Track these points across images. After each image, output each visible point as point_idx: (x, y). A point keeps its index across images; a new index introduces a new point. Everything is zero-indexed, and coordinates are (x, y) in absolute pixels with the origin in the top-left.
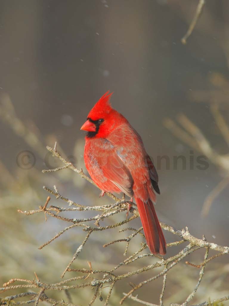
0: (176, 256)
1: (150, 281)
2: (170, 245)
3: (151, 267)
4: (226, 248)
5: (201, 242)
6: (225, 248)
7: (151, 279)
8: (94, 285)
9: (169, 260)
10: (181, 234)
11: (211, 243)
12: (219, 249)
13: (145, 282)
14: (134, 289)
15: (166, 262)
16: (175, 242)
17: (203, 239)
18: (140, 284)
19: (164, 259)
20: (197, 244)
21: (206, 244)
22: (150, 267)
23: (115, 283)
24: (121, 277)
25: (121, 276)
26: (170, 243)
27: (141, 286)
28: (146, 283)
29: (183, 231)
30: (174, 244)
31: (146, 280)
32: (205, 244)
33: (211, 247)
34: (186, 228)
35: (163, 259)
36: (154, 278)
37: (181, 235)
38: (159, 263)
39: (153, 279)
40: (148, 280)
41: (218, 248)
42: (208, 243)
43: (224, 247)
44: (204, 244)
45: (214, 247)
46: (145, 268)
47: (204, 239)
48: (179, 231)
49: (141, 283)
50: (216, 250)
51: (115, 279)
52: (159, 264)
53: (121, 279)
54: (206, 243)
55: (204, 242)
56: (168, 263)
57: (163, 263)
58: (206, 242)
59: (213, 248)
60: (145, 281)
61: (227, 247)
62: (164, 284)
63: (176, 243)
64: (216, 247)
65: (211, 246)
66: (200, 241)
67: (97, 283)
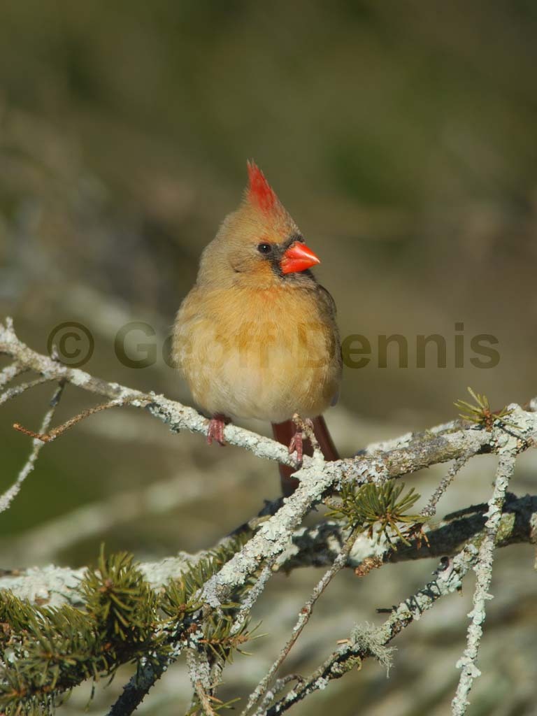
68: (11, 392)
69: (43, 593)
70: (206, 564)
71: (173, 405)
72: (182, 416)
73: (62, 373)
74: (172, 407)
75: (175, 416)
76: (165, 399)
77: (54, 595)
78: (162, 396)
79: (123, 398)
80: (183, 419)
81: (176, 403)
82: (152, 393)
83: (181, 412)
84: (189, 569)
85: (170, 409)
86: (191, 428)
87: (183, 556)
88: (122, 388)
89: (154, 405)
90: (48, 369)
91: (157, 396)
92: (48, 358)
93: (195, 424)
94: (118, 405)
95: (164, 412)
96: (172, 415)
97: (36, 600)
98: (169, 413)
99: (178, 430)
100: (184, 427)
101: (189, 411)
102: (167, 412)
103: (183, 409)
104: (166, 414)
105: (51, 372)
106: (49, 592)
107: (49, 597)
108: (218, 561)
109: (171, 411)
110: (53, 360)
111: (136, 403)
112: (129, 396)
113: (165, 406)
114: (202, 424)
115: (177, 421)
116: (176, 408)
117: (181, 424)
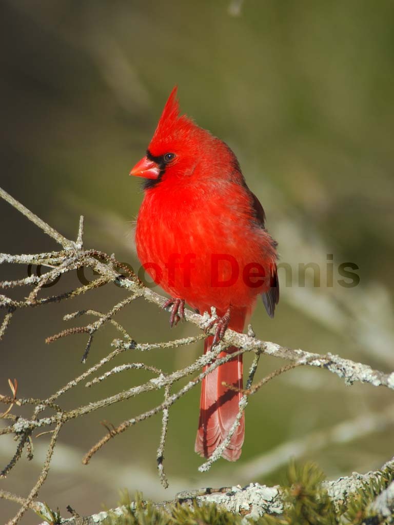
0: (190, 367)
1: (141, 420)
2: (174, 345)
3: (138, 391)
4: (299, 352)
5: (244, 339)
6: (296, 353)
7: (143, 416)
8: (20, 430)
9: (175, 375)
10: (200, 322)
11: (268, 341)
12: (282, 355)
13: (133, 420)
14: (109, 435)
15: (167, 380)
16: (185, 338)
17: (249, 334)
18: (123, 426)
19: (164, 375)
20: (235, 342)
21: (255, 343)
22: (134, 391)
23: (62, 426)
24: (74, 414)
25: (75, 411)
26: (174, 341)
27: (124, 429)
28: (134, 423)
29: (204, 316)
30: (183, 342)
31: (133, 418)
32: (252, 344)
33: (266, 351)
34: (213, 309)
35: (162, 374)
36: (149, 413)
37: (201, 324)
38: (154, 383)
39: (147, 415)
40: (138, 418)
41: (281, 352)
42: (259, 342)
43: (296, 351)
44: (250, 343)
45: (273, 351)
46: (124, 394)
47: (250, 332)
48: (196, 315)
49: (123, 424)
50: (278, 355)
51: (62, 417)
52: (153, 385)
53: (74, 417)
54: (256, 341)
55: (252, 340)
56: (172, 382)
57: (162, 382)
58: (254, 339)
59: (270, 352)
60: (131, 419)
61: (301, 351)
62: (165, 426)
63: (187, 340)
64: (278, 350)
65: (266, 348)
66: (242, 337)
67: (26, 426)
68: (219, 361)
69: (246, 505)
70: (376, 482)
71: (347, 362)
72: (354, 370)
73: (258, 345)
74: (346, 364)
75: (348, 371)
76: (339, 358)
77: (254, 507)
78: (337, 356)
79: (307, 359)
80: (355, 373)
81: (348, 360)
82: (329, 354)
83: (353, 367)
84: (362, 485)
85: (344, 365)
86: (361, 379)
87: (356, 475)
88: (305, 353)
89: (331, 363)
90: (246, 344)
91: (334, 356)
92: (246, 335)
93: (364, 376)
94: (303, 364)
95: (340, 368)
96: (346, 370)
97: (240, 512)
98: (344, 369)
99: (351, 382)
100: (356, 379)
101: (359, 366)
102: (342, 368)
103: (354, 365)
104: (341, 370)
105: (248, 345)
106: (250, 504)
107: (250, 509)
108: (385, 479)
109: (345, 367)
110: (249, 336)
111: (317, 363)
112: (311, 357)
113: (340, 363)
114: (371, 376)
115: (350, 375)
116: (349, 364)
117: (353, 377)
